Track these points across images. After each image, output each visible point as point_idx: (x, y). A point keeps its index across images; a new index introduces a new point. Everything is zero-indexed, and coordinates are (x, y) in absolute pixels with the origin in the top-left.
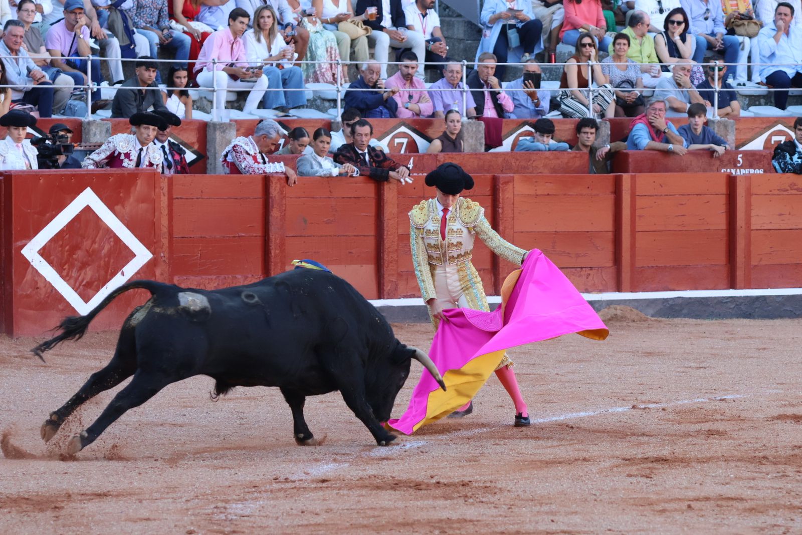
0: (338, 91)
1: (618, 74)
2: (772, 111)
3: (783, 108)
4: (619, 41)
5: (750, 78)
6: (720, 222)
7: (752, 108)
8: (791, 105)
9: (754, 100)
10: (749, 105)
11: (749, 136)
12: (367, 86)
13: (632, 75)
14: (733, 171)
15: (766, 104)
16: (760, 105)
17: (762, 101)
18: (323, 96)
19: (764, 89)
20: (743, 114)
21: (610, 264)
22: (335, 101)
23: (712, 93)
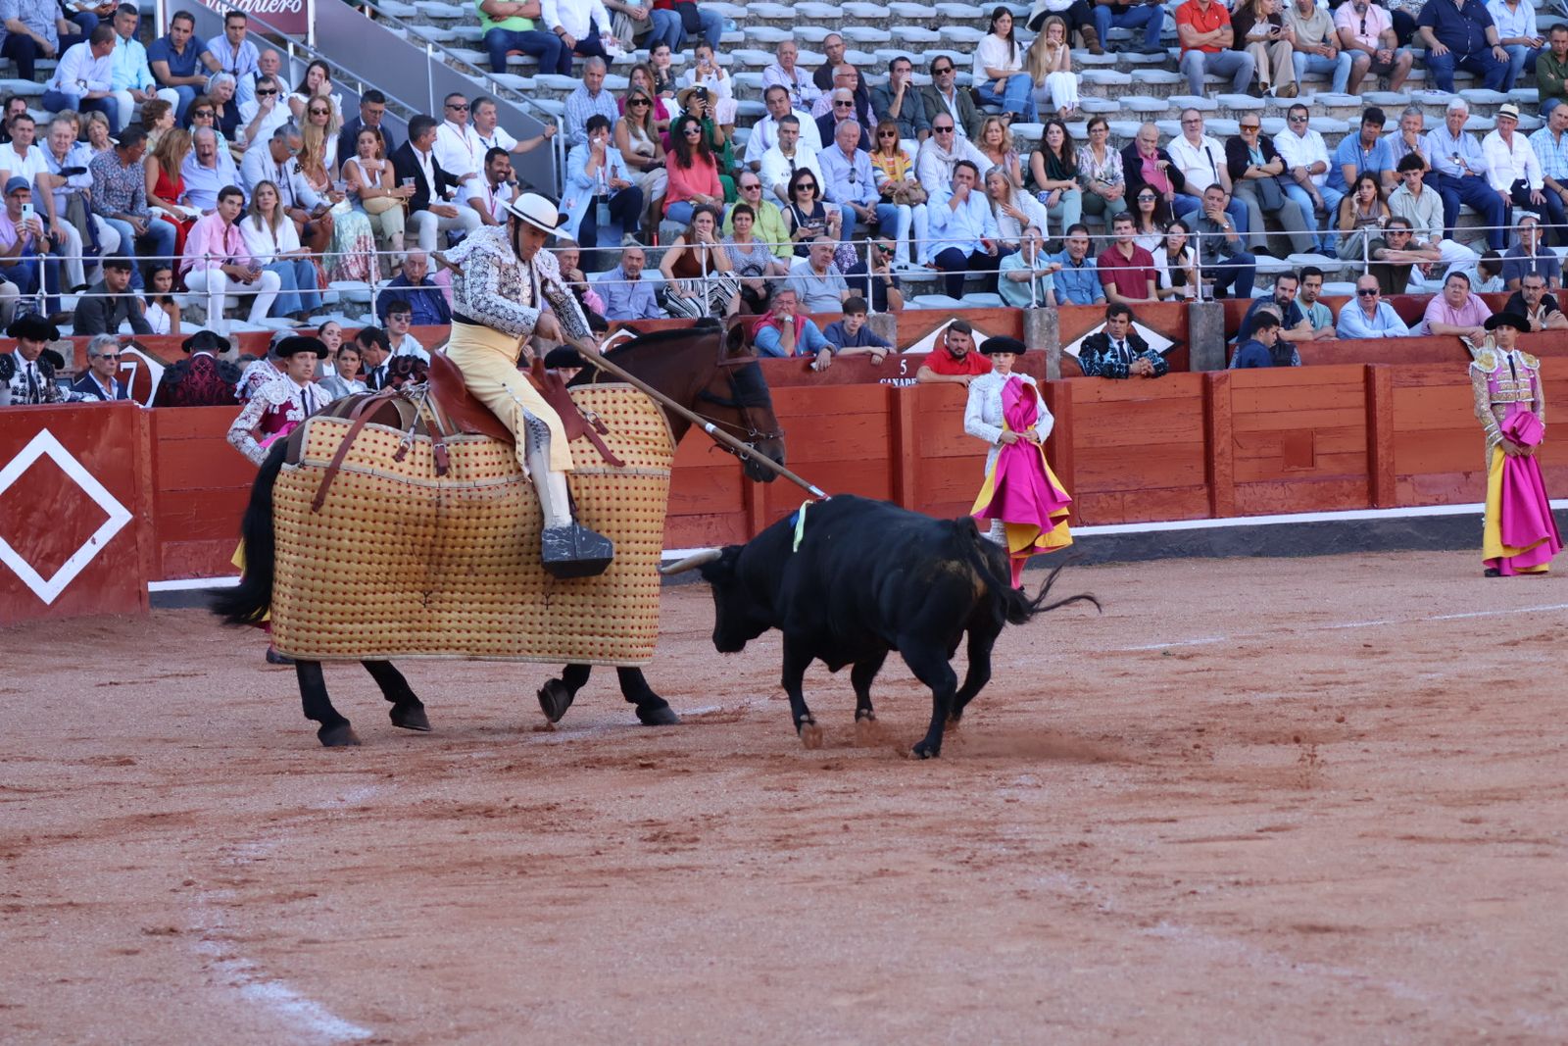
0: (372, 291)
1: (743, 258)
2: (944, 302)
3: (958, 297)
4: (739, 215)
5: (914, 259)
6: (880, 449)
7: (917, 298)
8: (968, 292)
9: (920, 287)
10: (914, 294)
11: (914, 335)
12: (410, 284)
13: (758, 258)
14: (895, 381)
15: (935, 292)
16: (927, 293)
17: (930, 288)
18: (353, 298)
19: (932, 273)
20: (908, 306)
21: (737, 508)
22: (369, 304)
23: (865, 280)
